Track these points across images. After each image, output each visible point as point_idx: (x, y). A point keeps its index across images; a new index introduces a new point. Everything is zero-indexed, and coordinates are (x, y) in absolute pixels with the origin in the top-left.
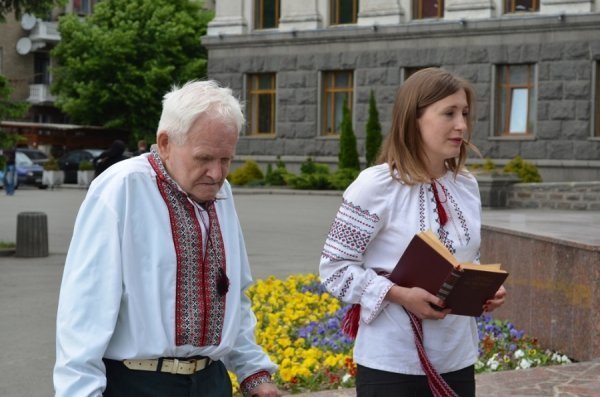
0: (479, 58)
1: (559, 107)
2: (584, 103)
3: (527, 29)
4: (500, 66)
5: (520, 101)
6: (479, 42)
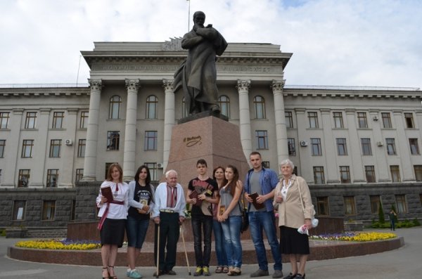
0: (10, 199)
1: (32, 213)
2: (39, 212)
3: (24, 192)
4: (15, 201)
5: (21, 211)
6: (10, 194)
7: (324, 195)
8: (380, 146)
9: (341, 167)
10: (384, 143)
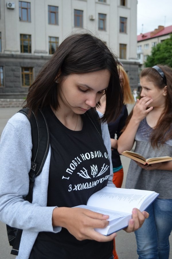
7: (29, 66)
8: (92, 20)
9: (50, 37)
10: (96, 17)
